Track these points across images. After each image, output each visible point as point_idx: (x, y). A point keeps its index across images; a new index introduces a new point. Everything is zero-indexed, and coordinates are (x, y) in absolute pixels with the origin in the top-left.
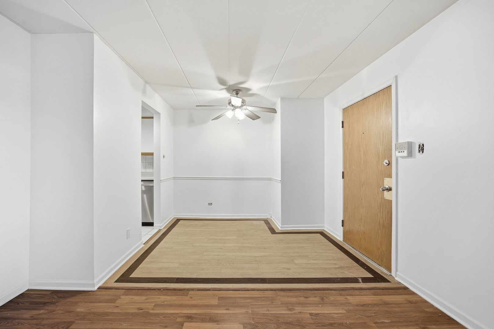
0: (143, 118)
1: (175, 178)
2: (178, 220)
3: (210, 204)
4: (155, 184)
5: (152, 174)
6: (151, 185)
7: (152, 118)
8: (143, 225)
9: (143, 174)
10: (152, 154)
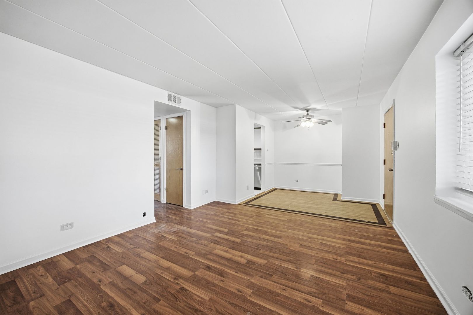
0: (255, 128)
1: (275, 163)
2: (276, 189)
3: (297, 181)
4: (262, 166)
5: (260, 160)
6: (260, 166)
7: (261, 128)
8: (255, 189)
9: (255, 160)
10: (261, 149)
